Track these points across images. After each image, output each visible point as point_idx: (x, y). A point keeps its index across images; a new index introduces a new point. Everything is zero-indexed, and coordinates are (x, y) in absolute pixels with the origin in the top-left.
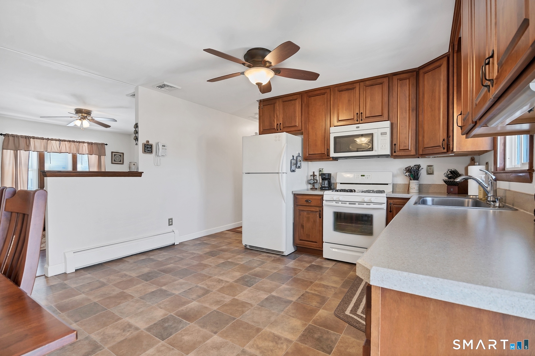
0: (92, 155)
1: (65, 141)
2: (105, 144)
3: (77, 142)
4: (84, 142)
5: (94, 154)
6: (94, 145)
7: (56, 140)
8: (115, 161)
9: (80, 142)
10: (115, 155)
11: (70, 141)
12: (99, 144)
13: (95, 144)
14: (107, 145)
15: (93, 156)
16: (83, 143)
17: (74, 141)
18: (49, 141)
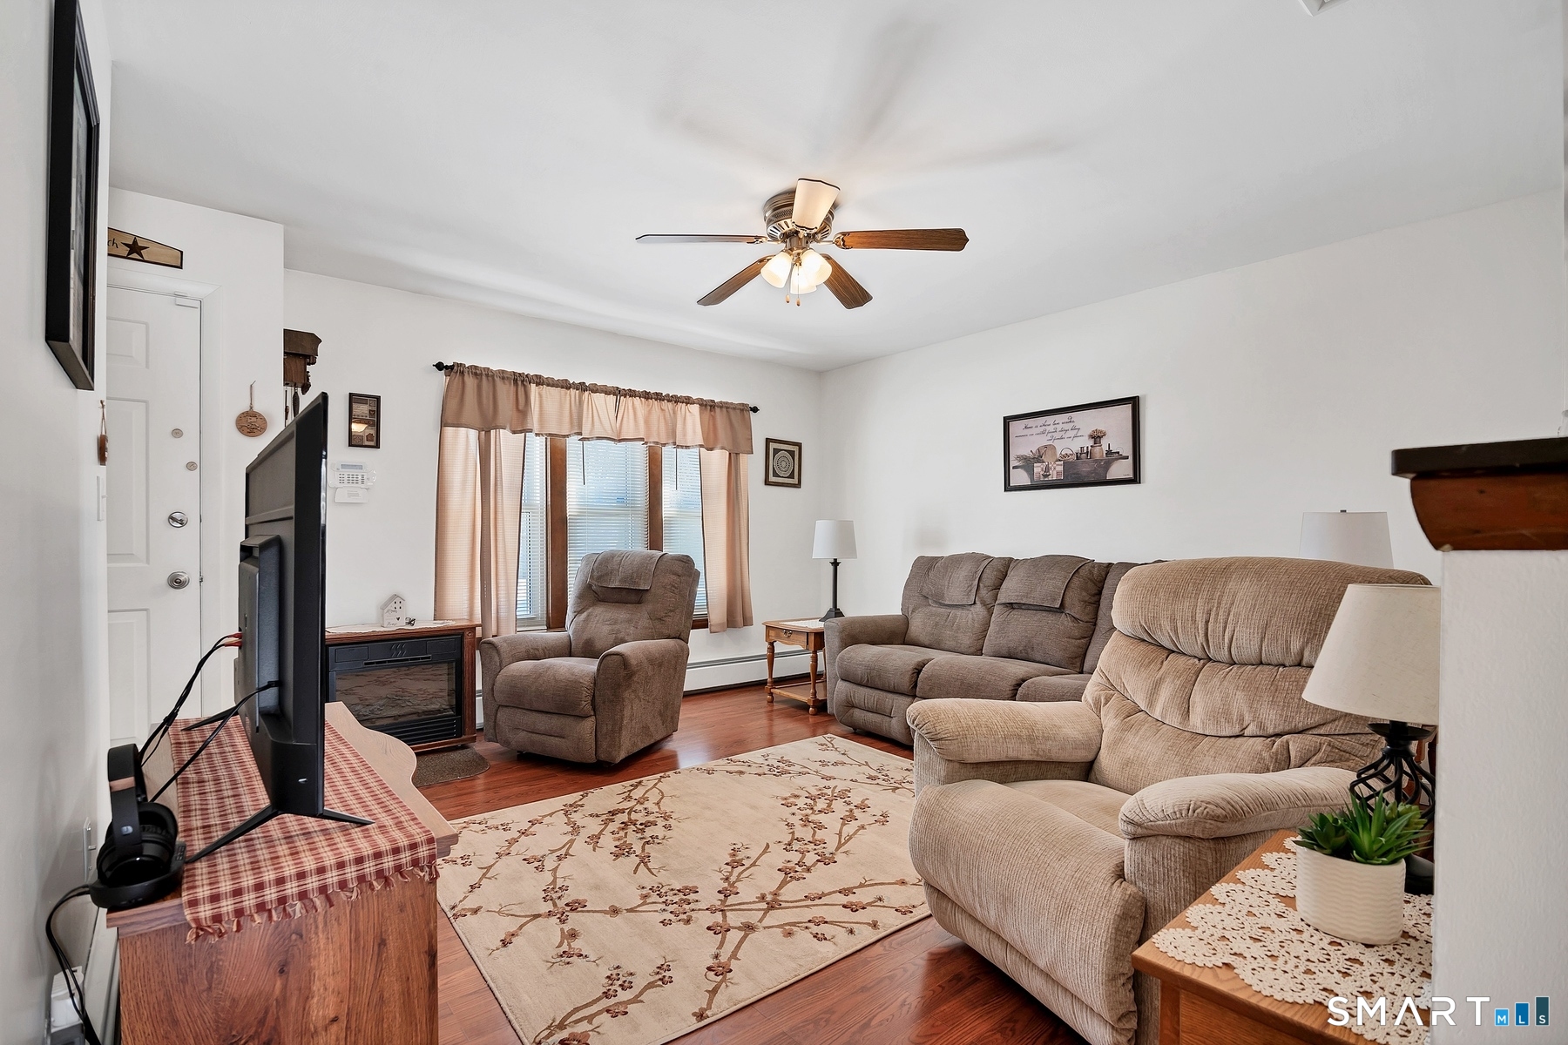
0: (711, 449)
1: (632, 394)
2: (752, 409)
3: (668, 401)
5: (719, 446)
6: (717, 410)
7: (607, 391)
8: (774, 474)
9: (676, 400)
11: (646, 396)
12: (734, 407)
13: (721, 405)
14: (755, 410)
15: (717, 453)
16: (688, 403)
17: (659, 397)
18: (586, 393)
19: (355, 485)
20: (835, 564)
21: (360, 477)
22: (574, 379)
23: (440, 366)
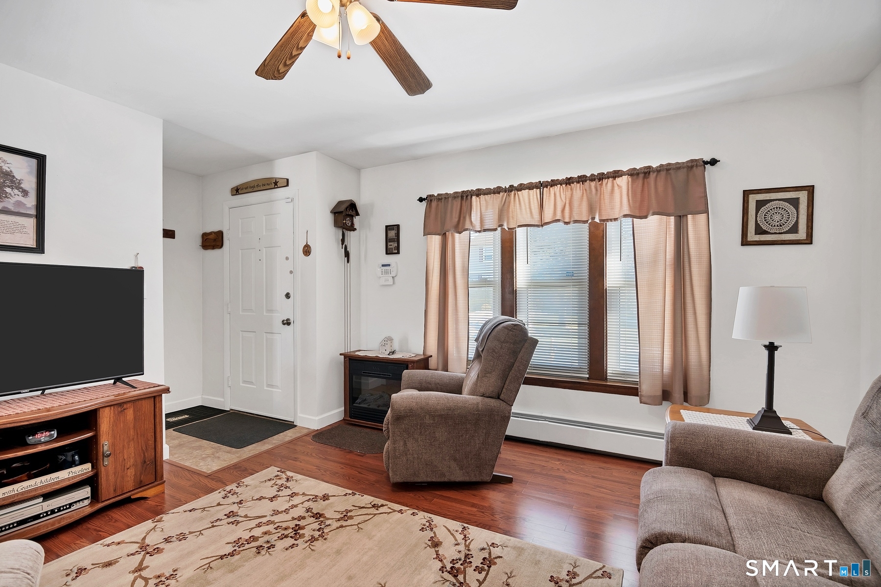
0: (646, 217)
1: (553, 183)
2: (706, 163)
3: (593, 178)
4: (616, 174)
5: (651, 212)
6: (653, 176)
7: (531, 187)
8: (759, 231)
9: (601, 177)
10: (760, 204)
11: (569, 181)
12: (678, 167)
13: (660, 169)
14: (713, 162)
15: (653, 220)
16: (614, 178)
17: (582, 179)
18: (513, 193)
19: (387, 275)
20: (772, 348)
21: (389, 270)
22: (505, 184)
23: (421, 200)
